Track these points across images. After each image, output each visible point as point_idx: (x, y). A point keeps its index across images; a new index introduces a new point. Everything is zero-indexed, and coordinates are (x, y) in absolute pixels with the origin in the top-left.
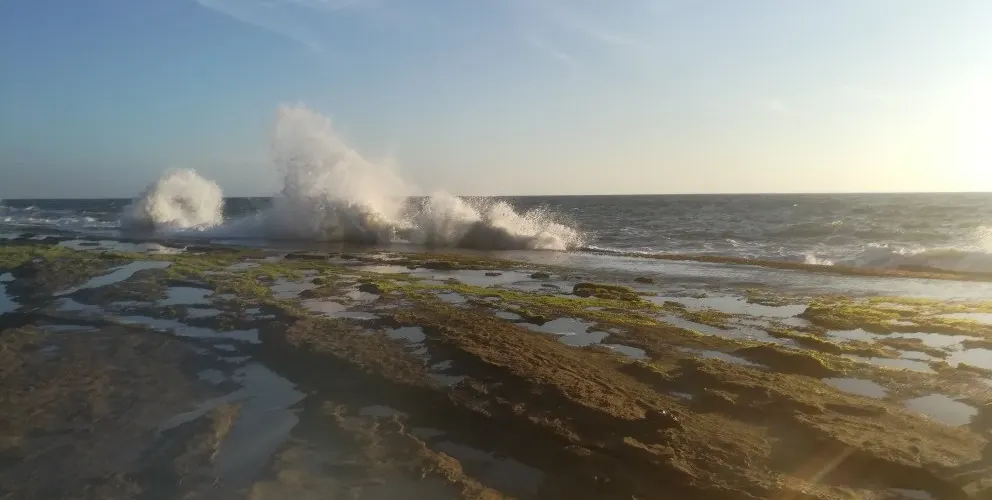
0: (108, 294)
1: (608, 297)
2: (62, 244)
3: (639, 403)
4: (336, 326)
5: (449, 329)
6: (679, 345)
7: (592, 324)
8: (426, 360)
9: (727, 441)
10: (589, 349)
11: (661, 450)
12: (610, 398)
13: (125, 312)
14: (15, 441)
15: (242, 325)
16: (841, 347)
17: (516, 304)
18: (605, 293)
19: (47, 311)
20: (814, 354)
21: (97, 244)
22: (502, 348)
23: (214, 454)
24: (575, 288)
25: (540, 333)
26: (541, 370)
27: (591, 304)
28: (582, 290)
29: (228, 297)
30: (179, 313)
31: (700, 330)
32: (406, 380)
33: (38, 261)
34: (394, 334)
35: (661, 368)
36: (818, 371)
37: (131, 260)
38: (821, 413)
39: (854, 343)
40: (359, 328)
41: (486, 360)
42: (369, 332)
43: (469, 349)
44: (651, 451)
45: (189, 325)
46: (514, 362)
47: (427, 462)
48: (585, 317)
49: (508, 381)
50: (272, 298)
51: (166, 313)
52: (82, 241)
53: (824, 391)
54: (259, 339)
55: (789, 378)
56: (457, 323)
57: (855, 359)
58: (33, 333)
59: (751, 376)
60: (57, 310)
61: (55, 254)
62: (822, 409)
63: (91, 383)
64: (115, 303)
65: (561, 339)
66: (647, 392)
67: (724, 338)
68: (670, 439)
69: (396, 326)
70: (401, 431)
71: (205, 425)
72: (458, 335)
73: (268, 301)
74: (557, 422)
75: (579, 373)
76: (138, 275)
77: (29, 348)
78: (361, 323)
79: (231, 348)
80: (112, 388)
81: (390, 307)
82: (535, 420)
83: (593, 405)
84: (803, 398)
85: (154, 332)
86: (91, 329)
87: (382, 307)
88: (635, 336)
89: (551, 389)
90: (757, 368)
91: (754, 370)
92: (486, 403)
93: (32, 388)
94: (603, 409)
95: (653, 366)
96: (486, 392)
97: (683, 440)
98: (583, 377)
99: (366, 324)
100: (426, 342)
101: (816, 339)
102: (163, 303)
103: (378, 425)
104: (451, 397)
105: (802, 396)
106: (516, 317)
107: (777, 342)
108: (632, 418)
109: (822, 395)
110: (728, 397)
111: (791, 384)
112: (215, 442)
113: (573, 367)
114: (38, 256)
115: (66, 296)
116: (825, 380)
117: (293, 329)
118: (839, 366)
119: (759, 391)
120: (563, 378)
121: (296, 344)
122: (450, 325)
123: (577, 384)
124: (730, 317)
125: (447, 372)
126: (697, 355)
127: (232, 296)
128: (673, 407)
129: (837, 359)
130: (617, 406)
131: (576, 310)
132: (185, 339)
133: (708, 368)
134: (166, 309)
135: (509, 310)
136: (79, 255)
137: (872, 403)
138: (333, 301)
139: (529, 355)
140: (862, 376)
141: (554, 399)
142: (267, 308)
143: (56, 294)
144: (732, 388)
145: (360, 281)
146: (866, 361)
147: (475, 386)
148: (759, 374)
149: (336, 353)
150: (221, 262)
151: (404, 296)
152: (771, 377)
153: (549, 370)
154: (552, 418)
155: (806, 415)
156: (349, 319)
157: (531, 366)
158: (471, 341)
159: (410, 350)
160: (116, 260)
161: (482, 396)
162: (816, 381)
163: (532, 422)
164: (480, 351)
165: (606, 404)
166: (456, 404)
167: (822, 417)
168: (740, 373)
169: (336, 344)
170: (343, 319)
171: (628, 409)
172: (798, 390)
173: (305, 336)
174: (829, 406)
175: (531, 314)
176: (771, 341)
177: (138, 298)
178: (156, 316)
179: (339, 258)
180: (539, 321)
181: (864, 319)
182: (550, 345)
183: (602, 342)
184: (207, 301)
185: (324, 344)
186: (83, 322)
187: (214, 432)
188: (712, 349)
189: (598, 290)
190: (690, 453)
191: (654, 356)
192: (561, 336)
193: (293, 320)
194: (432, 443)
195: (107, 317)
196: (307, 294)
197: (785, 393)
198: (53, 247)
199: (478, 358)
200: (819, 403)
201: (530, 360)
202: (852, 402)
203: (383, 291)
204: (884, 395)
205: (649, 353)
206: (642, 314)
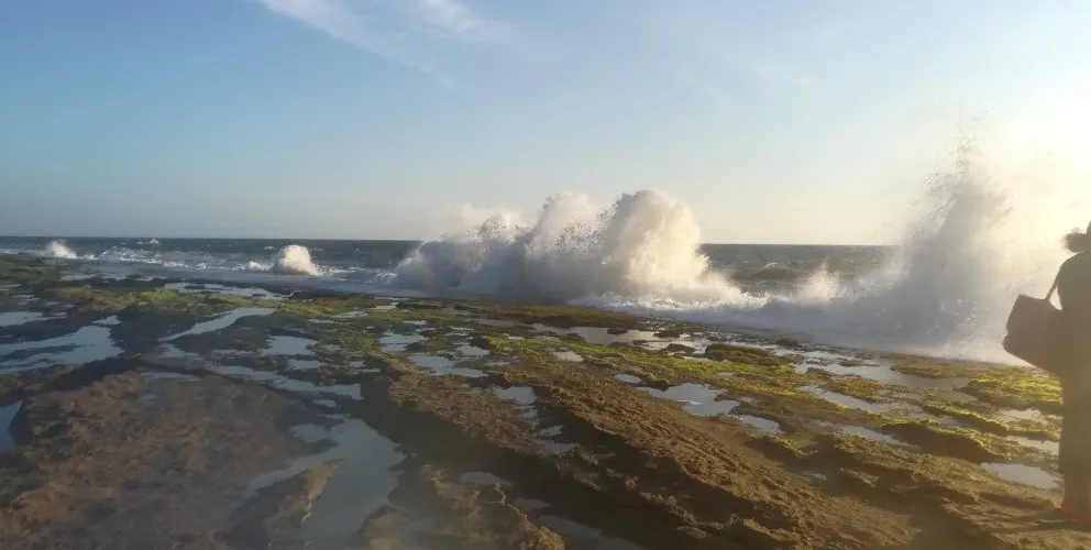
0: (210, 341)
1: (743, 361)
2: (168, 286)
3: (765, 482)
4: (441, 383)
5: (562, 390)
6: (816, 418)
7: (719, 392)
8: (535, 423)
9: (861, 528)
10: (715, 419)
11: (785, 536)
12: (734, 476)
13: (225, 362)
14: (109, 492)
15: (345, 379)
16: (1008, 427)
17: (638, 365)
18: (739, 356)
19: (150, 357)
20: (973, 434)
21: (203, 288)
22: (617, 414)
23: (306, 517)
24: (707, 351)
25: (663, 400)
26: (659, 440)
27: (725, 370)
28: (715, 352)
29: (331, 348)
30: (280, 365)
31: (843, 402)
32: (511, 446)
33: (144, 303)
34: (502, 394)
35: (794, 444)
36: (976, 455)
37: (236, 305)
38: (976, 503)
39: (1025, 423)
40: (467, 386)
41: (600, 428)
42: (476, 391)
43: (582, 415)
44: (774, 536)
45: (290, 378)
46: (629, 431)
47: (527, 536)
48: (713, 384)
49: (623, 452)
50: (378, 351)
51: (267, 364)
52: (188, 284)
53: (982, 478)
54: (362, 395)
55: (939, 460)
56: (571, 385)
57: (1023, 442)
58: (133, 381)
59: (897, 457)
60: (160, 356)
61: (160, 297)
62: (977, 498)
63: (186, 435)
64: (216, 351)
65: (685, 408)
66: (774, 468)
67: (870, 412)
68: (796, 524)
69: (505, 385)
70: (503, 501)
71: (299, 484)
72: (571, 398)
73: (373, 353)
74: (672, 500)
75: (702, 446)
76: (241, 322)
77: (129, 396)
78: (469, 380)
79: (331, 404)
80: (206, 441)
81: (501, 364)
82: (648, 496)
83: (712, 483)
84: (954, 485)
85: (252, 383)
86: (192, 378)
87: (491, 364)
88: (768, 407)
89: (667, 462)
90: (904, 448)
91: (900, 450)
92: (595, 475)
93: (129, 439)
94: (723, 487)
95: (786, 441)
96: (596, 462)
97: (810, 525)
98: (706, 451)
99: (474, 382)
100: (536, 404)
101: (979, 416)
102: (265, 352)
103: (477, 493)
104: (559, 467)
105: (953, 483)
106: (637, 380)
107: (932, 420)
108: (756, 499)
109: (977, 482)
110: (867, 479)
111: (941, 468)
112: (307, 502)
113: (697, 439)
114: (144, 299)
115: (169, 342)
116: (985, 465)
117: (397, 385)
118: (1003, 449)
119: (903, 475)
120: (682, 452)
121: (399, 402)
122: (564, 386)
123: (697, 458)
124: (881, 388)
125: (556, 439)
126: (837, 431)
127: (337, 348)
128: (804, 488)
129: (1000, 441)
130: (741, 485)
131: (704, 375)
132: (284, 392)
133: (847, 446)
134: (267, 359)
135: (630, 373)
136: (183, 299)
137: (1037, 494)
138: (440, 355)
139: (647, 423)
140: (1030, 463)
141: (671, 474)
142: (371, 361)
143: (160, 340)
144: (871, 469)
145: (471, 334)
146: (1036, 444)
147: (585, 456)
148: (904, 454)
149: (440, 413)
150: (328, 309)
151: (515, 353)
152: (919, 458)
153: (668, 442)
154: (666, 496)
155: (957, 505)
156: (456, 376)
157: (648, 436)
158: (584, 405)
159: (518, 412)
160: (219, 305)
161: (593, 468)
162: (974, 465)
163: (644, 499)
164: (594, 417)
165: (728, 483)
166: (563, 474)
167: (977, 508)
168: (884, 453)
169: (440, 403)
170: (450, 375)
171: (752, 488)
172: (949, 475)
173: (408, 393)
174: (984, 496)
175: (653, 377)
176: (924, 417)
177: (240, 348)
178: (256, 367)
179: (452, 309)
180: (662, 386)
181: (1040, 396)
182: (673, 413)
183: (732, 412)
184: (309, 352)
185: (427, 402)
186: (182, 370)
187: (307, 494)
188: (855, 424)
189: (732, 352)
190: (819, 540)
191: (788, 429)
192: (685, 403)
193: (397, 375)
194: (534, 516)
195: (210, 366)
196: (414, 348)
197: (933, 478)
198: (159, 290)
199: (591, 425)
200: (972, 491)
201: (648, 430)
202: (1014, 492)
203: (495, 346)
204: (1055, 485)
205: (783, 426)
206: (779, 382)
